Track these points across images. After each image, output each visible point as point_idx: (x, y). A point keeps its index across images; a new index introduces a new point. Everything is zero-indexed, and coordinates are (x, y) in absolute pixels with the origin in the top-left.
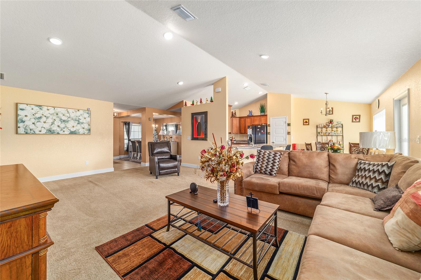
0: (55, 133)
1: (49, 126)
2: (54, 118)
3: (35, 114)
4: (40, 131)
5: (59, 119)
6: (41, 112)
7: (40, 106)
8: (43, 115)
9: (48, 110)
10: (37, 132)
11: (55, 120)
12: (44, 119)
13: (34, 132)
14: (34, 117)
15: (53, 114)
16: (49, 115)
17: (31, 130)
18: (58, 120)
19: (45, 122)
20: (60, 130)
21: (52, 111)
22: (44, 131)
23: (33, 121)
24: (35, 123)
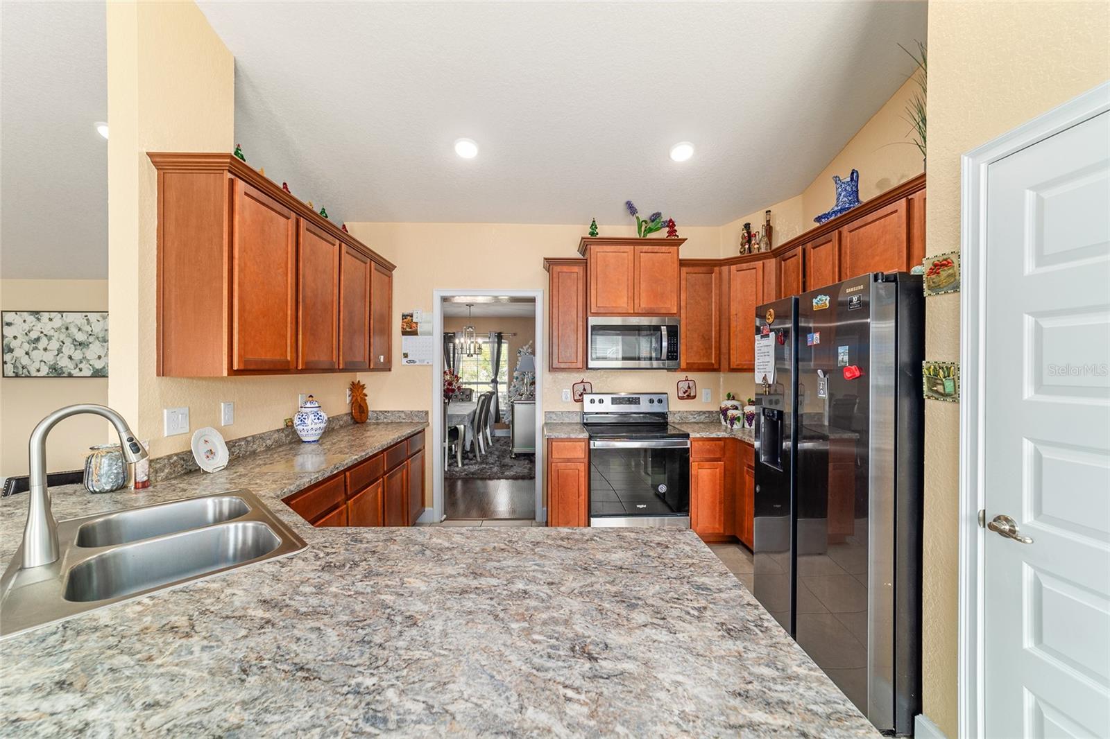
0: (64, 375)
1: (53, 358)
2: (62, 337)
3: (29, 331)
4: (38, 371)
5: (70, 340)
6: (39, 326)
7: (38, 312)
8: (42, 332)
9: (51, 320)
10: (34, 373)
11: (64, 344)
12: (43, 342)
13: (29, 372)
14: (27, 338)
15: (59, 329)
16: (51, 333)
17: (23, 368)
18: (68, 341)
19: (45, 349)
20: (72, 368)
21: (58, 322)
22: (45, 371)
23: (26, 347)
24: (30, 352)
